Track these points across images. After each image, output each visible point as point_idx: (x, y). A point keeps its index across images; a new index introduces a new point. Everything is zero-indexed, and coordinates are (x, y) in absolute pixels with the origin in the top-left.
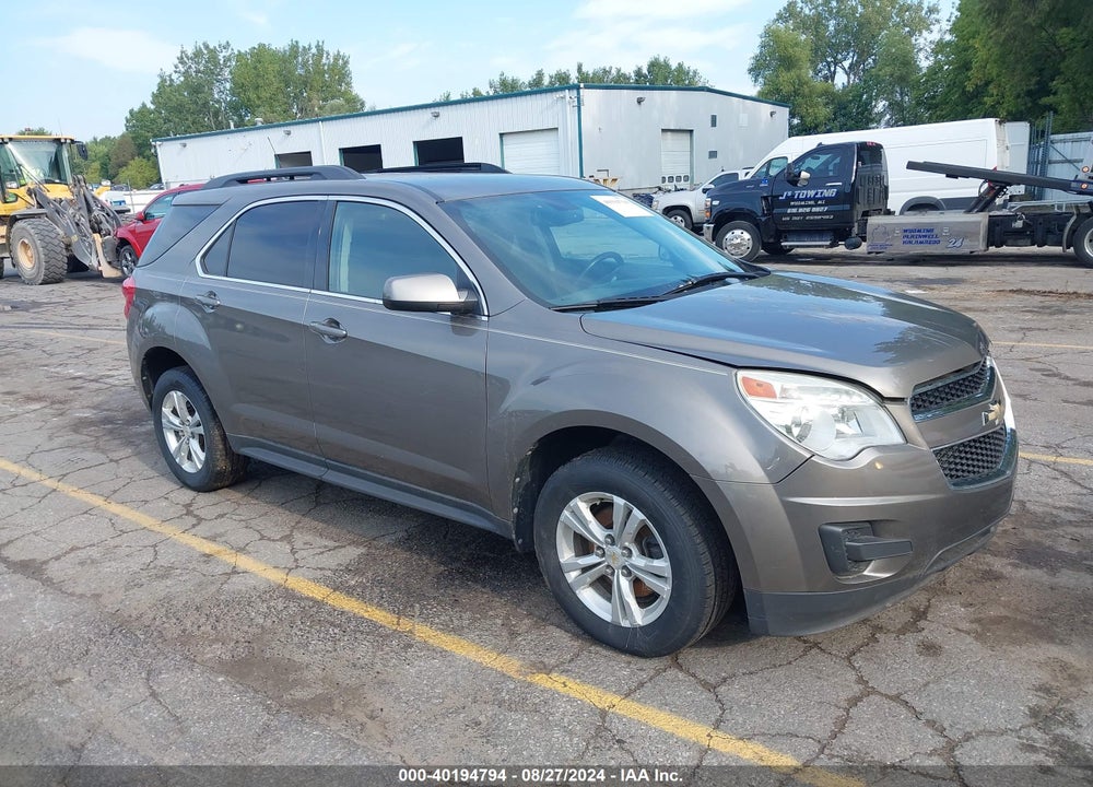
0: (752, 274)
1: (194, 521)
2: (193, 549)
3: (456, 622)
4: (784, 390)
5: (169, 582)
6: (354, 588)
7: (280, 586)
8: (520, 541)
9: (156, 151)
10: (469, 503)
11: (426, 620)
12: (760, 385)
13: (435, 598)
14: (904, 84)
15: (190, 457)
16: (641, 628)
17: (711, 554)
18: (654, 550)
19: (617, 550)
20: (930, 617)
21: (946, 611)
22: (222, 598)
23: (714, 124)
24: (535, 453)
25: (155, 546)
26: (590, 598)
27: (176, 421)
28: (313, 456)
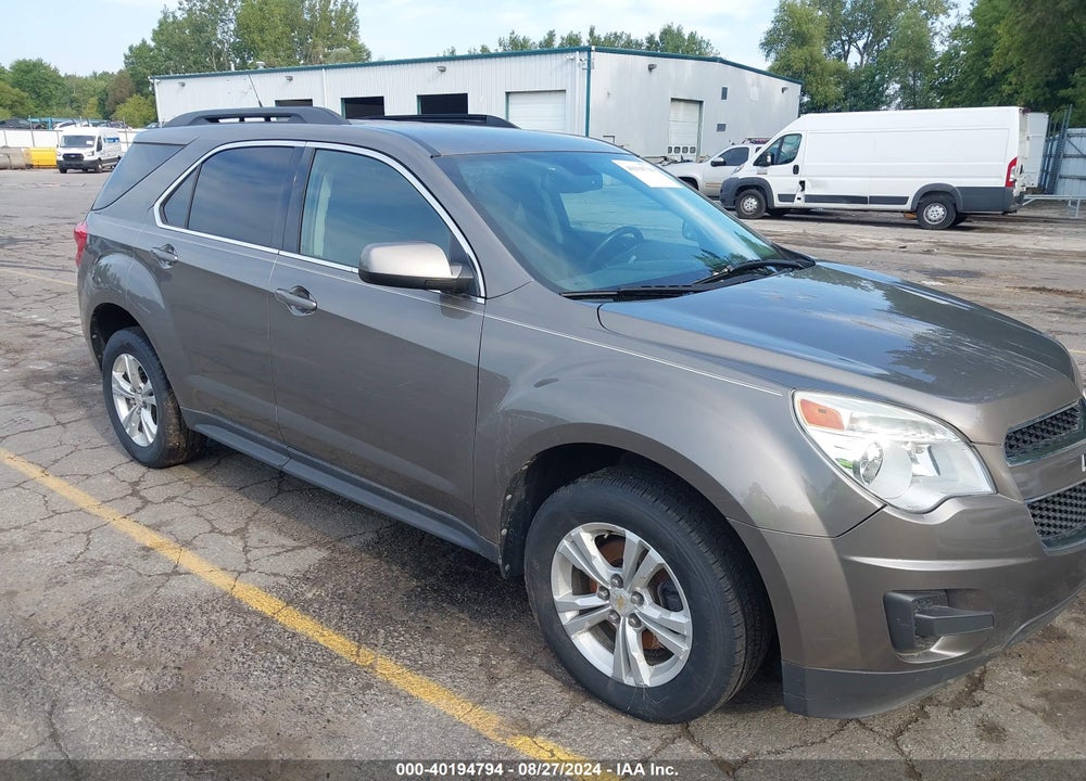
0: (793, 262)
1: (139, 503)
2: (133, 539)
3: (426, 657)
4: (853, 420)
5: (97, 581)
6: (310, 602)
7: (226, 593)
8: (507, 567)
9: (153, 89)
10: (450, 516)
11: (391, 651)
12: (823, 411)
13: (403, 623)
14: (917, 68)
15: (141, 429)
16: (648, 689)
17: (744, 613)
18: (671, 599)
19: (625, 594)
20: (987, 685)
21: (1006, 679)
22: (157, 605)
23: (724, 96)
24: (531, 467)
25: (88, 533)
26: (587, 645)
27: (127, 387)
28: (274, 442)
